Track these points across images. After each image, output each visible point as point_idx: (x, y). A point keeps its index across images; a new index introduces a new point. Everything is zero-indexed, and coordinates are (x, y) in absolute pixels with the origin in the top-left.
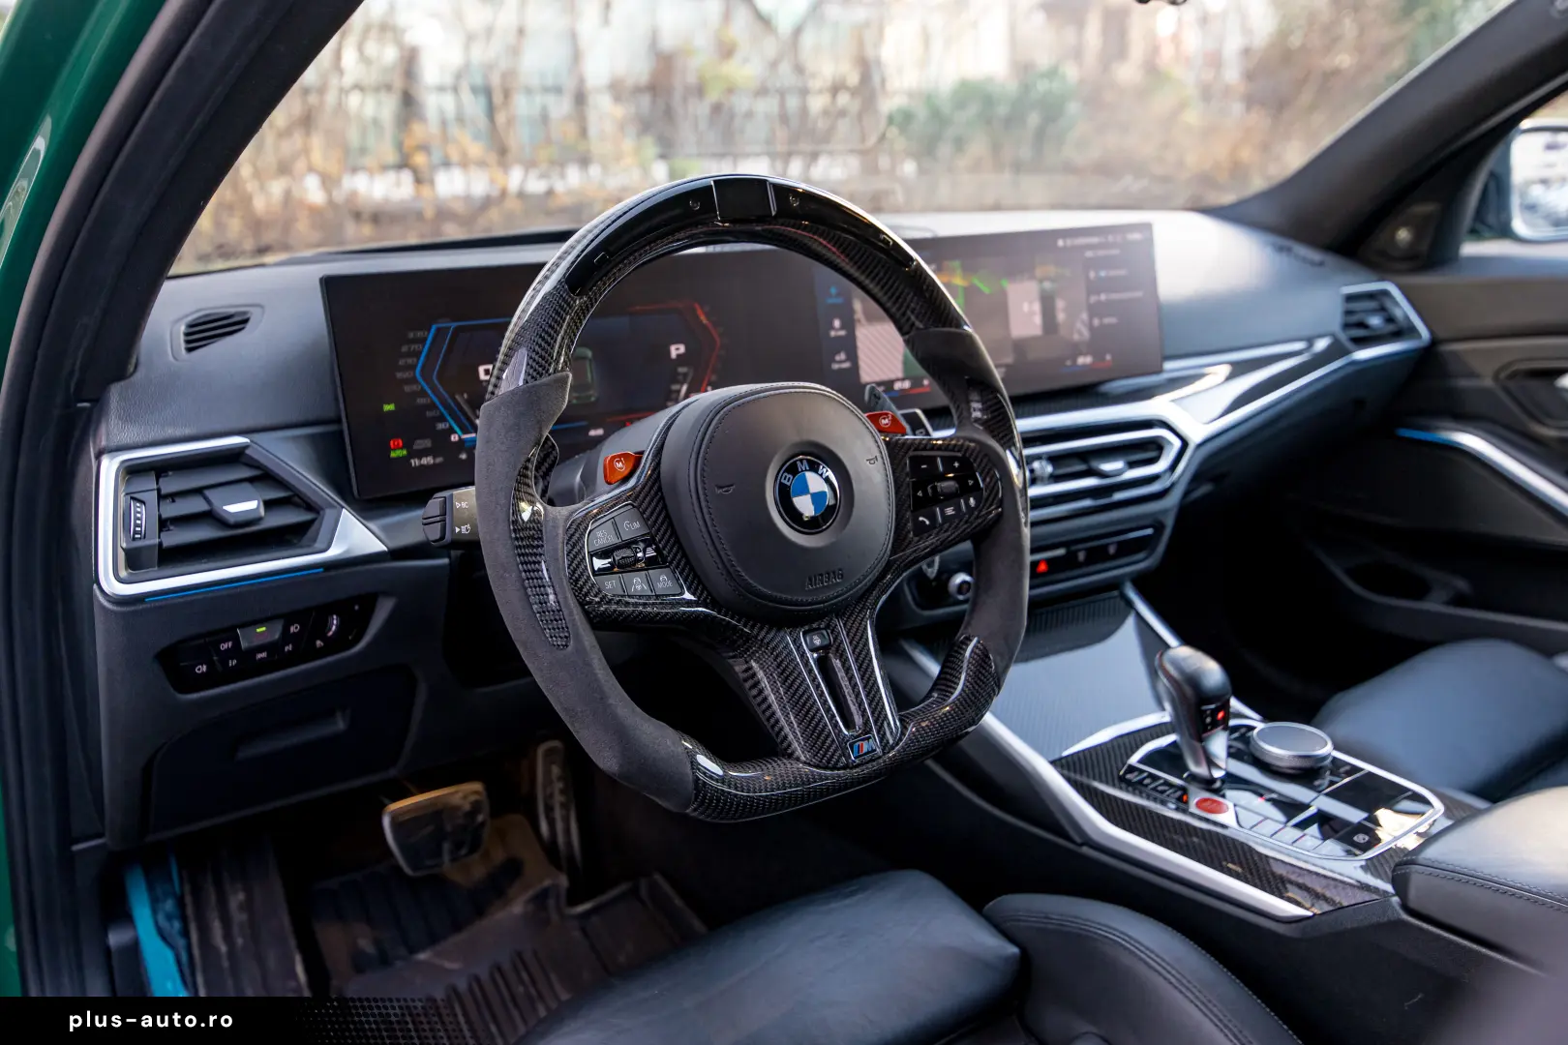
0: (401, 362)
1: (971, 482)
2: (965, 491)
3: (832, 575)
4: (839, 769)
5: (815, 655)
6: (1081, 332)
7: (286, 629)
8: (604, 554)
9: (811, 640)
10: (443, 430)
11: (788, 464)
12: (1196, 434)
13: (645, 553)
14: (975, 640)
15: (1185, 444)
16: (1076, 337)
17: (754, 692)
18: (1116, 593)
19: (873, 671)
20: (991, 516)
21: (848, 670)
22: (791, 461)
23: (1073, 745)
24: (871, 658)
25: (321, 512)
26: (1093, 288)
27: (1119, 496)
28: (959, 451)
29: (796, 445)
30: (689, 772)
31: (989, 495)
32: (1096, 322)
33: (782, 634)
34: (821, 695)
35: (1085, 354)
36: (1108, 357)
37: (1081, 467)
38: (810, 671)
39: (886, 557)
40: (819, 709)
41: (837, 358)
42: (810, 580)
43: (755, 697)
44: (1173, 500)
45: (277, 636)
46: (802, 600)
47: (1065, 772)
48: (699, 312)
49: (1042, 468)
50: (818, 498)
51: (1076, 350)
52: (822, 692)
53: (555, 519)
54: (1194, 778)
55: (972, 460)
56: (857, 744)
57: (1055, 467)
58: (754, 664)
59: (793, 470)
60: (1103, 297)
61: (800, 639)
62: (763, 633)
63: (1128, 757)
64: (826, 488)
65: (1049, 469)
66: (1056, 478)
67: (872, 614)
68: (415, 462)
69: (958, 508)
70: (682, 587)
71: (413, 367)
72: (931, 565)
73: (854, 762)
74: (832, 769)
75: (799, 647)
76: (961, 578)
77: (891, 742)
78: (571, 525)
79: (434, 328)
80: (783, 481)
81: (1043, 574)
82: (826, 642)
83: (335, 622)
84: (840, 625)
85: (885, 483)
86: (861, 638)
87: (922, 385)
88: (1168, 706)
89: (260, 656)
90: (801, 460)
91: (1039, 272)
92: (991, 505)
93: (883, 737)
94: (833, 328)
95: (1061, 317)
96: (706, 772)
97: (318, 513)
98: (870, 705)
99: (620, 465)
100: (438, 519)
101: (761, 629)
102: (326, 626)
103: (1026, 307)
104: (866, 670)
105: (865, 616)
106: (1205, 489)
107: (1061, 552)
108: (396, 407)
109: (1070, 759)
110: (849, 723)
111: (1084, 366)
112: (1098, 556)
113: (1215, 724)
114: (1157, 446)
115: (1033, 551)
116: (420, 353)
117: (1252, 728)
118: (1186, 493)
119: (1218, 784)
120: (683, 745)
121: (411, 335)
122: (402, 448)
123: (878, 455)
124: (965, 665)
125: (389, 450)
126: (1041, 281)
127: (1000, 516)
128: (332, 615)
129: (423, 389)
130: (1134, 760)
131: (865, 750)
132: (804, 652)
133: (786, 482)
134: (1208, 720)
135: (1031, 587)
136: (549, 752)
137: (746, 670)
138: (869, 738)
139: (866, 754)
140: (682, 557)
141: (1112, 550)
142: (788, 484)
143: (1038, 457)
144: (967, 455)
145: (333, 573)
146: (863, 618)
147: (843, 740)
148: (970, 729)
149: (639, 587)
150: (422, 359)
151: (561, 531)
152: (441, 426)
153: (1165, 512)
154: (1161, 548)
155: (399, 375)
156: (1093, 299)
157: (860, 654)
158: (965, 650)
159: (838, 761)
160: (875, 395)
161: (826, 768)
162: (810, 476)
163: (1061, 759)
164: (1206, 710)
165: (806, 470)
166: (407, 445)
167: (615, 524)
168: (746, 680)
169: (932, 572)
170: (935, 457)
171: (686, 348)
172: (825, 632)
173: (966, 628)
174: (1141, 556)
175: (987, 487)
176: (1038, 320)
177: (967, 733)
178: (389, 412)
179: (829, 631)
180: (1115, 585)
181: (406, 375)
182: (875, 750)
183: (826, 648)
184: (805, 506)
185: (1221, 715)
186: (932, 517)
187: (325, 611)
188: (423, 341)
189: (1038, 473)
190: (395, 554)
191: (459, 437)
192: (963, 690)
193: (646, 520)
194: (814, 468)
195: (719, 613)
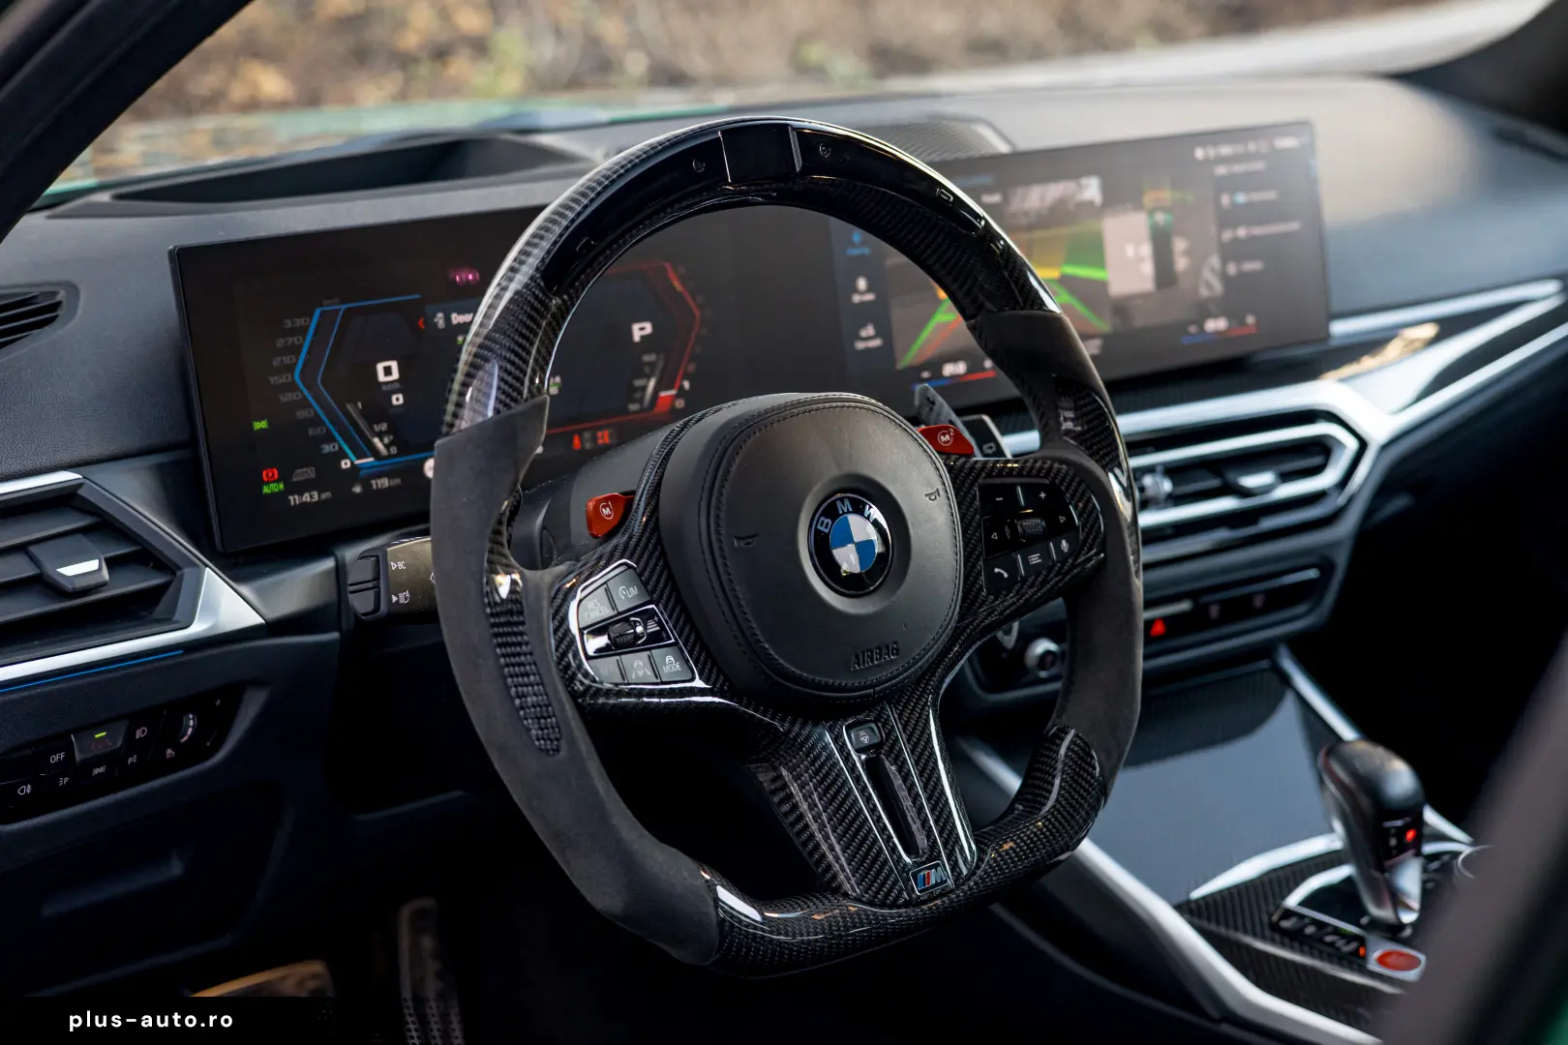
0: (276, 362)
1: (1062, 519)
2: (1054, 532)
3: (884, 650)
4: (899, 907)
5: (863, 757)
6: (1211, 285)
7: (130, 734)
8: (597, 630)
9: (857, 737)
10: (330, 453)
11: (826, 504)
12: (1380, 427)
13: (645, 628)
14: (1073, 732)
15: (1363, 445)
16: (1204, 292)
17: (786, 808)
18: (1265, 664)
19: (939, 778)
20: (1089, 565)
21: (906, 777)
22: (829, 501)
23: (1206, 881)
24: (936, 760)
25: (178, 573)
26: (1229, 218)
27: (1268, 523)
28: (1046, 476)
29: (837, 479)
30: (713, 911)
31: (1087, 537)
32: (1232, 269)
33: (818, 730)
34: (873, 810)
35: (1216, 316)
36: (1250, 320)
37: (1214, 483)
38: (858, 779)
39: (953, 624)
40: (871, 829)
41: (864, 333)
42: (857, 656)
43: (786, 814)
44: (1347, 526)
45: (119, 744)
46: (840, 684)
47: (1196, 921)
48: (671, 274)
49: (1156, 484)
50: (864, 547)
51: (1204, 311)
52: (875, 806)
53: (537, 587)
54: (1376, 925)
55: (1063, 488)
56: (922, 873)
57: (1175, 484)
58: (784, 773)
59: (832, 512)
60: (1242, 232)
61: (842, 735)
62: (796, 729)
63: (1284, 897)
64: (874, 535)
65: (1167, 486)
66: (1176, 500)
67: (935, 700)
68: (294, 500)
69: (1046, 554)
70: (693, 673)
71: (291, 368)
72: (1008, 632)
73: (919, 897)
74: (890, 907)
75: (842, 748)
76: (1043, 646)
77: (965, 872)
78: (556, 594)
79: (318, 312)
80: (819, 527)
81: (1160, 638)
82: (877, 740)
83: (191, 723)
84: (892, 715)
85: (950, 524)
86: (922, 732)
87: (984, 369)
88: (1338, 826)
89: (96, 771)
90: (842, 500)
91: (1148, 199)
92: (1090, 549)
93: (955, 866)
94: (856, 290)
95: (1181, 264)
96: (731, 913)
97: (174, 573)
98: (936, 822)
99: (606, 511)
100: (370, 585)
101: (793, 724)
102: (180, 728)
103: (1130, 251)
104: (930, 777)
105: (926, 703)
106: (1399, 502)
107: (1184, 606)
108: (269, 424)
109: (1202, 903)
110: (911, 847)
111: (1217, 333)
112: (1239, 610)
113: (1402, 848)
114: (1320, 450)
115: (1149, 604)
116: (301, 346)
117: (1455, 854)
118: (1369, 513)
119: (1408, 932)
120: (702, 876)
121: (289, 324)
122: (278, 481)
123: (940, 487)
124: (1060, 766)
125: (261, 483)
126: (1151, 212)
127: (1102, 564)
128: (187, 713)
129: (305, 398)
130: (1293, 900)
131: (933, 881)
132: (849, 754)
133: (822, 529)
134: (1393, 842)
135: (1146, 657)
136: (419, 916)
137: (774, 780)
138: (937, 865)
139: (933, 887)
140: (691, 631)
141: (1258, 602)
142: (827, 531)
143: (1150, 470)
144: (1057, 481)
145: (196, 656)
146: (923, 707)
147: (903, 868)
148: (1063, 857)
149: (641, 673)
150: (303, 356)
151: (545, 603)
152: (327, 448)
153: (1335, 545)
154: (1330, 598)
155: (273, 380)
156: (1227, 235)
157: (921, 754)
158: (1059, 746)
159: (898, 896)
160: (928, 399)
161: (882, 905)
162: (854, 520)
163: (1189, 902)
164: (1389, 829)
165: (849, 512)
166: (284, 478)
167: (607, 591)
168: (774, 792)
169: (1010, 641)
170: (1013, 486)
171: (654, 327)
172: (873, 726)
173: (1059, 716)
174: (1301, 609)
175: (1084, 526)
176: (1148, 268)
177: (1060, 862)
178: (261, 430)
179: (880, 725)
180: (1267, 650)
181: (283, 380)
182: (946, 881)
183: (877, 747)
184: (848, 560)
185: (1410, 835)
186: (1012, 568)
187: (180, 707)
188: (303, 331)
189: (1150, 492)
190: (273, 628)
191: (352, 463)
192: (1057, 800)
193: (645, 584)
194: (859, 509)
195: (740, 704)
